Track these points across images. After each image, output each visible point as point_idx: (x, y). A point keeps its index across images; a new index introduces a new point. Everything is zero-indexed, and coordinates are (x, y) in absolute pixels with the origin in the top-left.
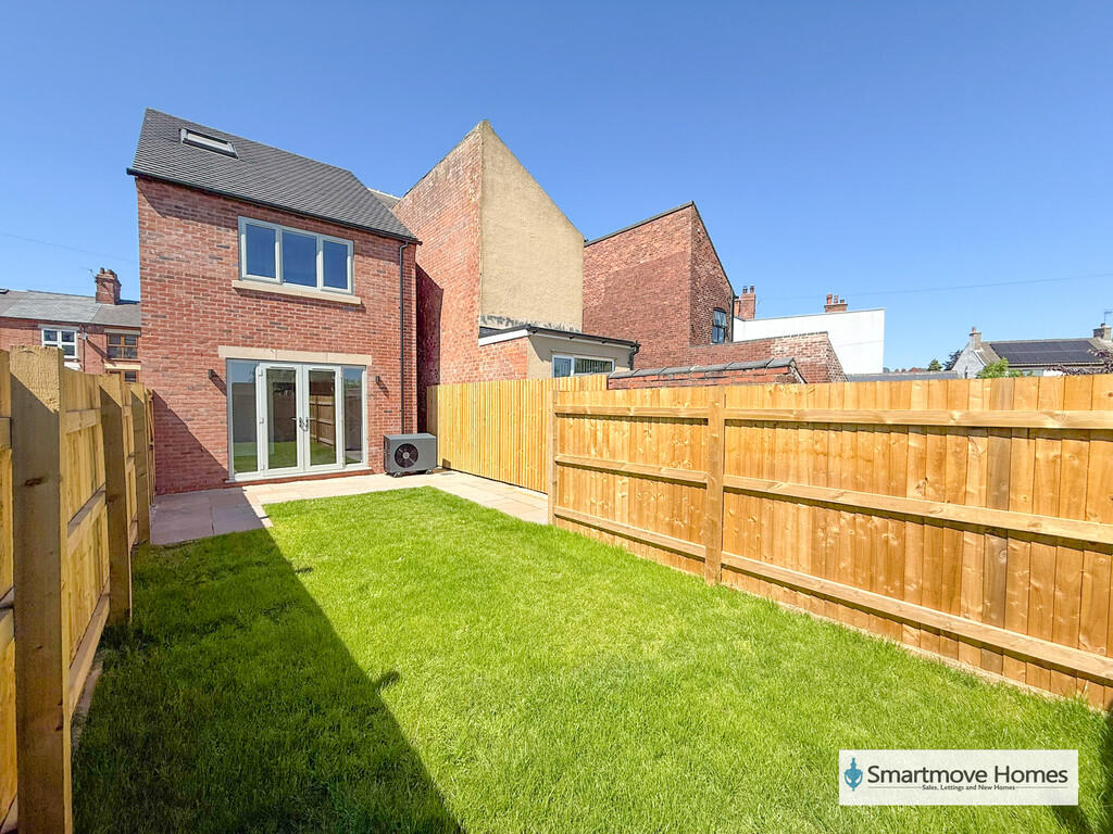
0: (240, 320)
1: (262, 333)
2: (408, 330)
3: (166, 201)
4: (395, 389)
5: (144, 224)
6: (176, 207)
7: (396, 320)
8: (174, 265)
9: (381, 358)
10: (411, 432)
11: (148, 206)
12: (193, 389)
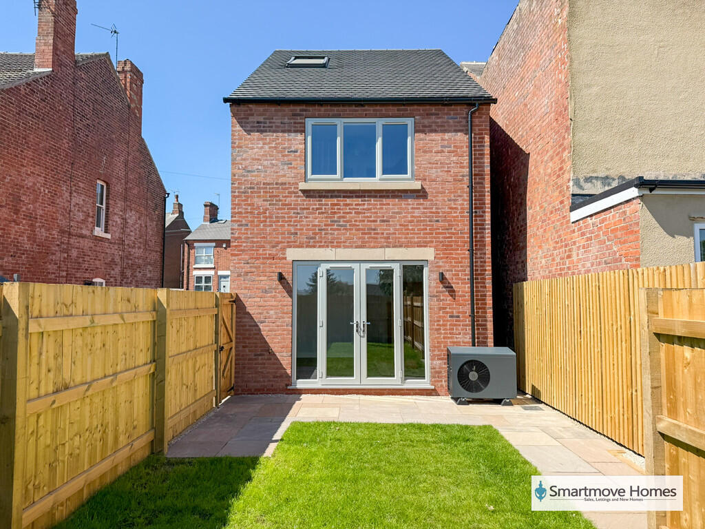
0: (305, 222)
1: (323, 232)
2: (479, 212)
3: (251, 119)
4: (463, 288)
5: (235, 143)
6: (258, 122)
7: (463, 203)
8: (255, 176)
9: (445, 250)
10: (484, 344)
11: (238, 127)
12: (266, 292)
